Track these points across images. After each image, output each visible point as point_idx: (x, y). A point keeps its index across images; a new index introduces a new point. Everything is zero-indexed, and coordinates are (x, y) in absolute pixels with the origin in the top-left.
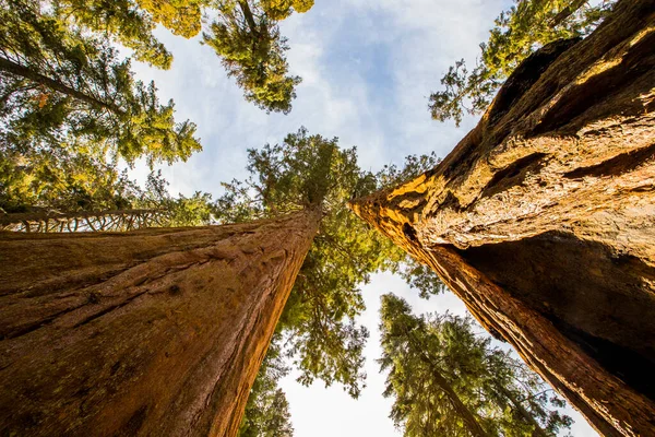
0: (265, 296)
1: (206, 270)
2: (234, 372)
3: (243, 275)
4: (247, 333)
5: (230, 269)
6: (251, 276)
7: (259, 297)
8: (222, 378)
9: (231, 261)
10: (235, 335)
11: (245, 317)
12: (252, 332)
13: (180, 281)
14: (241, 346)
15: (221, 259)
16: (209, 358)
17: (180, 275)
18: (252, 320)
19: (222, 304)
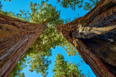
1: (11, 27)
2: (12, 55)
3: (21, 32)
4: (18, 47)
5: (17, 29)
6: (23, 34)
7: (24, 40)
8: (9, 55)
9: (18, 27)
10: (15, 46)
11: (19, 43)
12: (20, 48)
13: (2, 26)
14: (16, 50)
15: (15, 26)
16: (6, 48)
17: (2, 24)
18: (20, 45)
19: (13, 37)
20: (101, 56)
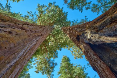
0: (33, 44)
1: (20, 31)
2: (21, 60)
3: (29, 36)
4: (27, 52)
5: (25, 33)
6: (31, 37)
7: (32, 43)
8: (18, 60)
9: (26, 31)
10: (24, 51)
11: (27, 47)
12: (28, 52)
13: (12, 31)
14: (24, 54)
15: (24, 30)
16: (16, 54)
17: (12, 29)
18: (29, 49)
19: (22, 41)
20: (110, 64)
